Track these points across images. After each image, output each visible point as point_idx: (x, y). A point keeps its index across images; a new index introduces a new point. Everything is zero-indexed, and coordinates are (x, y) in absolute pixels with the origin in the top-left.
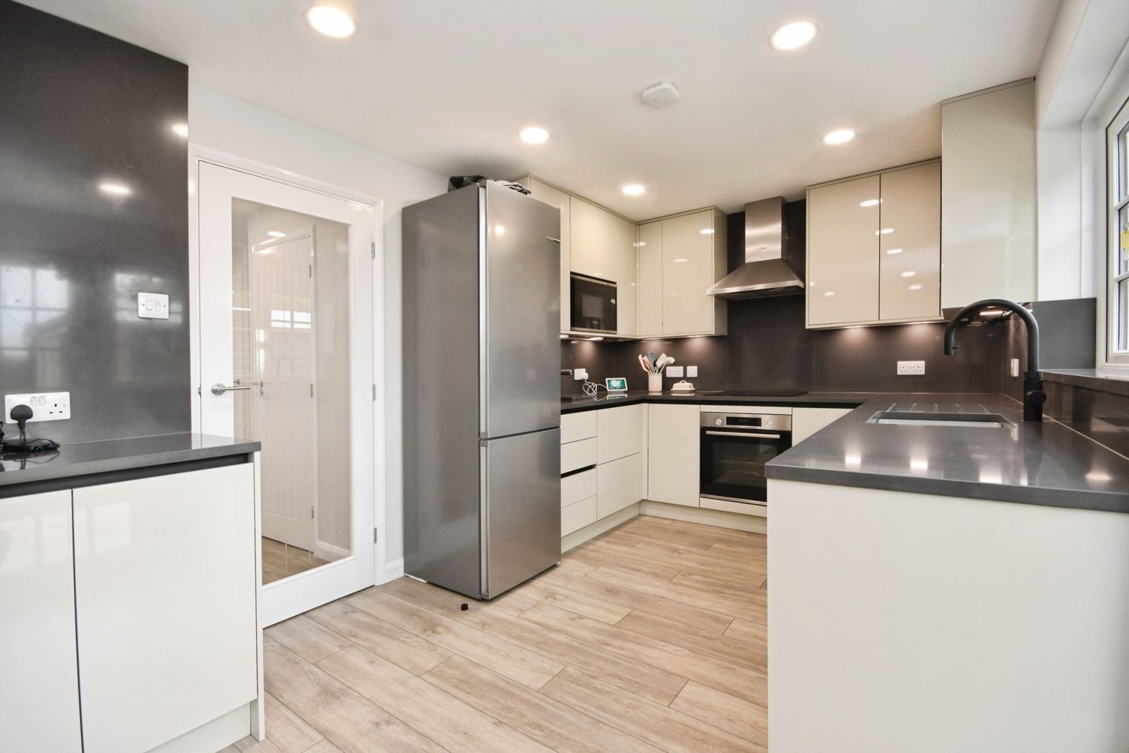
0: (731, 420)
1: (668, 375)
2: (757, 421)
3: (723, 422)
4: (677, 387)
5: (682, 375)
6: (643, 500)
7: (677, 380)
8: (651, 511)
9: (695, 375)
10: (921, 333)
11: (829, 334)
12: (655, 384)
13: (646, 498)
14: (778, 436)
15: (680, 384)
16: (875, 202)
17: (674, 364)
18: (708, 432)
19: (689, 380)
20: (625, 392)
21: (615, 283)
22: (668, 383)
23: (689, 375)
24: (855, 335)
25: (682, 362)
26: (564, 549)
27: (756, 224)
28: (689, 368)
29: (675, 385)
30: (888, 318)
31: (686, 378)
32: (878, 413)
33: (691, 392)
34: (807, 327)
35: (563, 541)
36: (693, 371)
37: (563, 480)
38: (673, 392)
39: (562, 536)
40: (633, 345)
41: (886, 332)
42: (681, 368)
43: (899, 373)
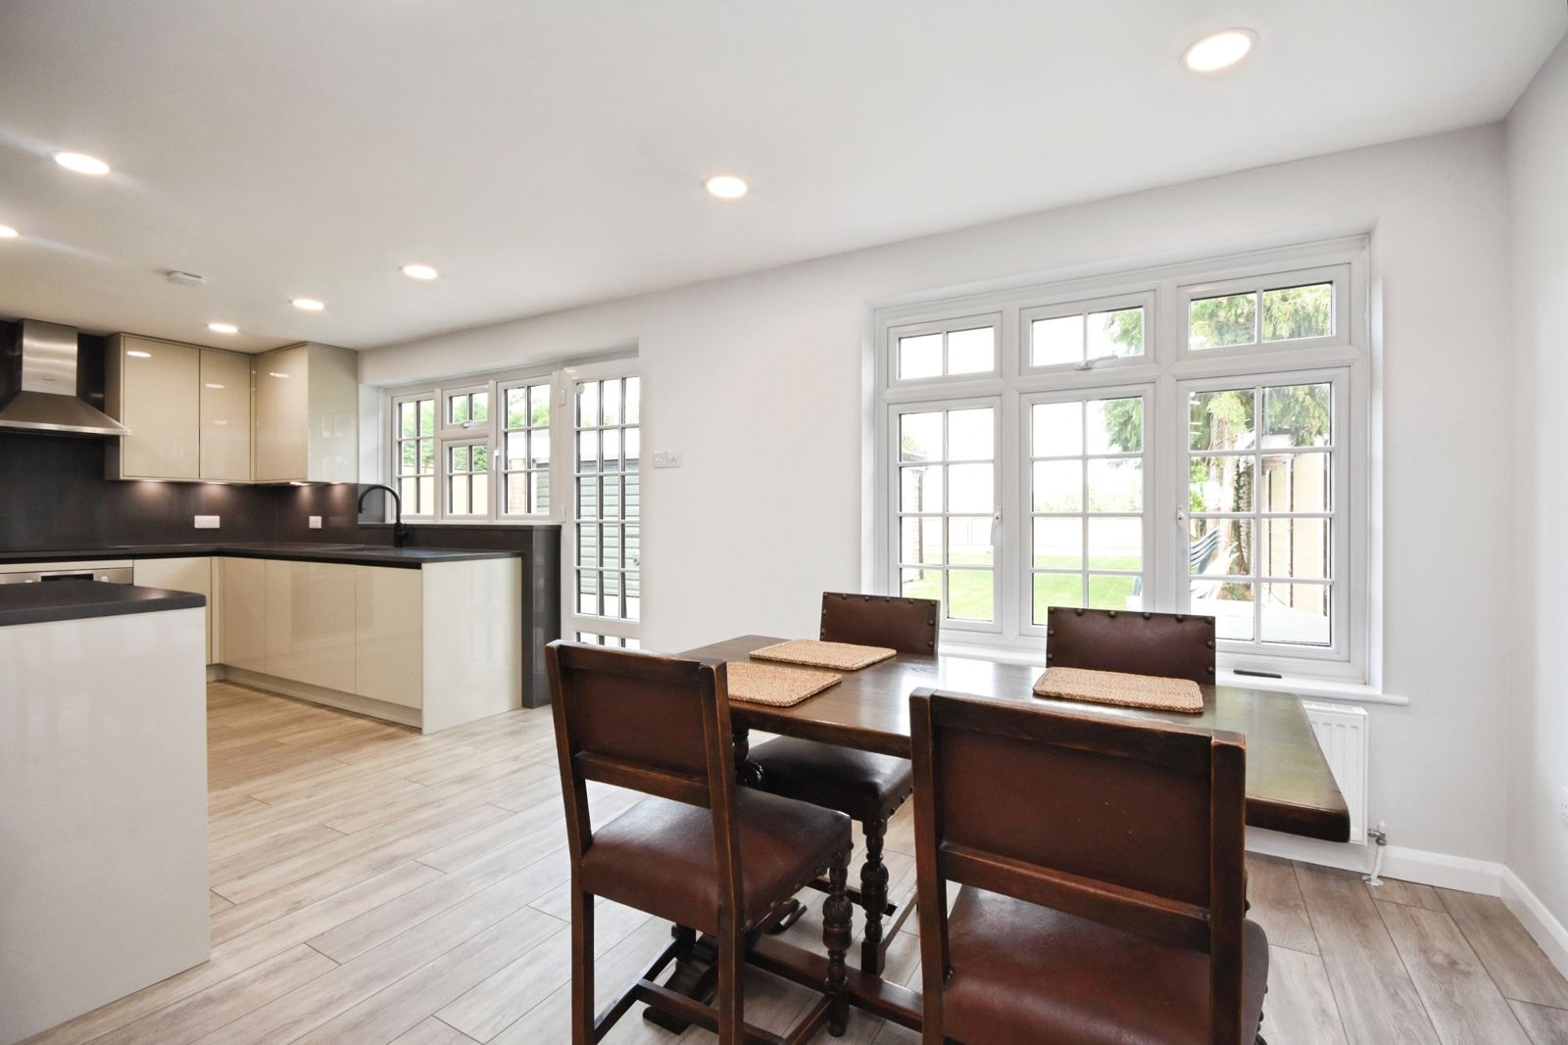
2: (89, 577)
10: (213, 491)
11: (133, 484)
24: (151, 488)
34: (120, 477)
41: (183, 489)
43: (197, 526)
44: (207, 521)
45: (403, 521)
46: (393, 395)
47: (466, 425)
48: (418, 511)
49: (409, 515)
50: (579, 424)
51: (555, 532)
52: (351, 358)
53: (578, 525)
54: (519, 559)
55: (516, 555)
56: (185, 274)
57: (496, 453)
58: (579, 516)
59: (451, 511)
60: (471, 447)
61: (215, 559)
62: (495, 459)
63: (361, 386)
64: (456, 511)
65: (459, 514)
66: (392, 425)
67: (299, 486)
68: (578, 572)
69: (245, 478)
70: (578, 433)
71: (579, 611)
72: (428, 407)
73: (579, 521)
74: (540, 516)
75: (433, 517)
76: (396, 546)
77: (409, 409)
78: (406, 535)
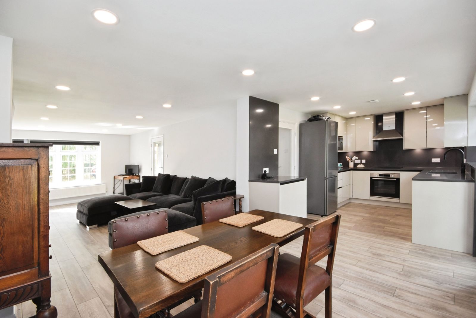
0: (380, 175)
1: (355, 162)
2: (389, 175)
3: (377, 176)
4: (359, 166)
5: (360, 162)
6: (351, 198)
7: (359, 164)
8: (353, 201)
9: (365, 162)
10: (439, 151)
11: (411, 150)
12: (351, 165)
13: (352, 197)
14: (396, 179)
16: (425, 111)
17: (358, 159)
18: (373, 178)
19: (363, 164)
20: (342, 167)
21: (342, 137)
22: (356, 165)
23: (362, 162)
24: (418, 151)
25: (360, 158)
26: (338, 207)
28: (362, 160)
30: (429, 147)
31: (361, 163)
32: (428, 172)
33: (364, 167)
34: (404, 149)
35: (338, 205)
36: (364, 161)
37: (338, 189)
38: (357, 167)
39: (338, 203)
40: (345, 153)
41: (428, 150)
42: (360, 160)
43: (432, 162)
44: (436, 160)
52: (465, 98)
63: (469, 107)
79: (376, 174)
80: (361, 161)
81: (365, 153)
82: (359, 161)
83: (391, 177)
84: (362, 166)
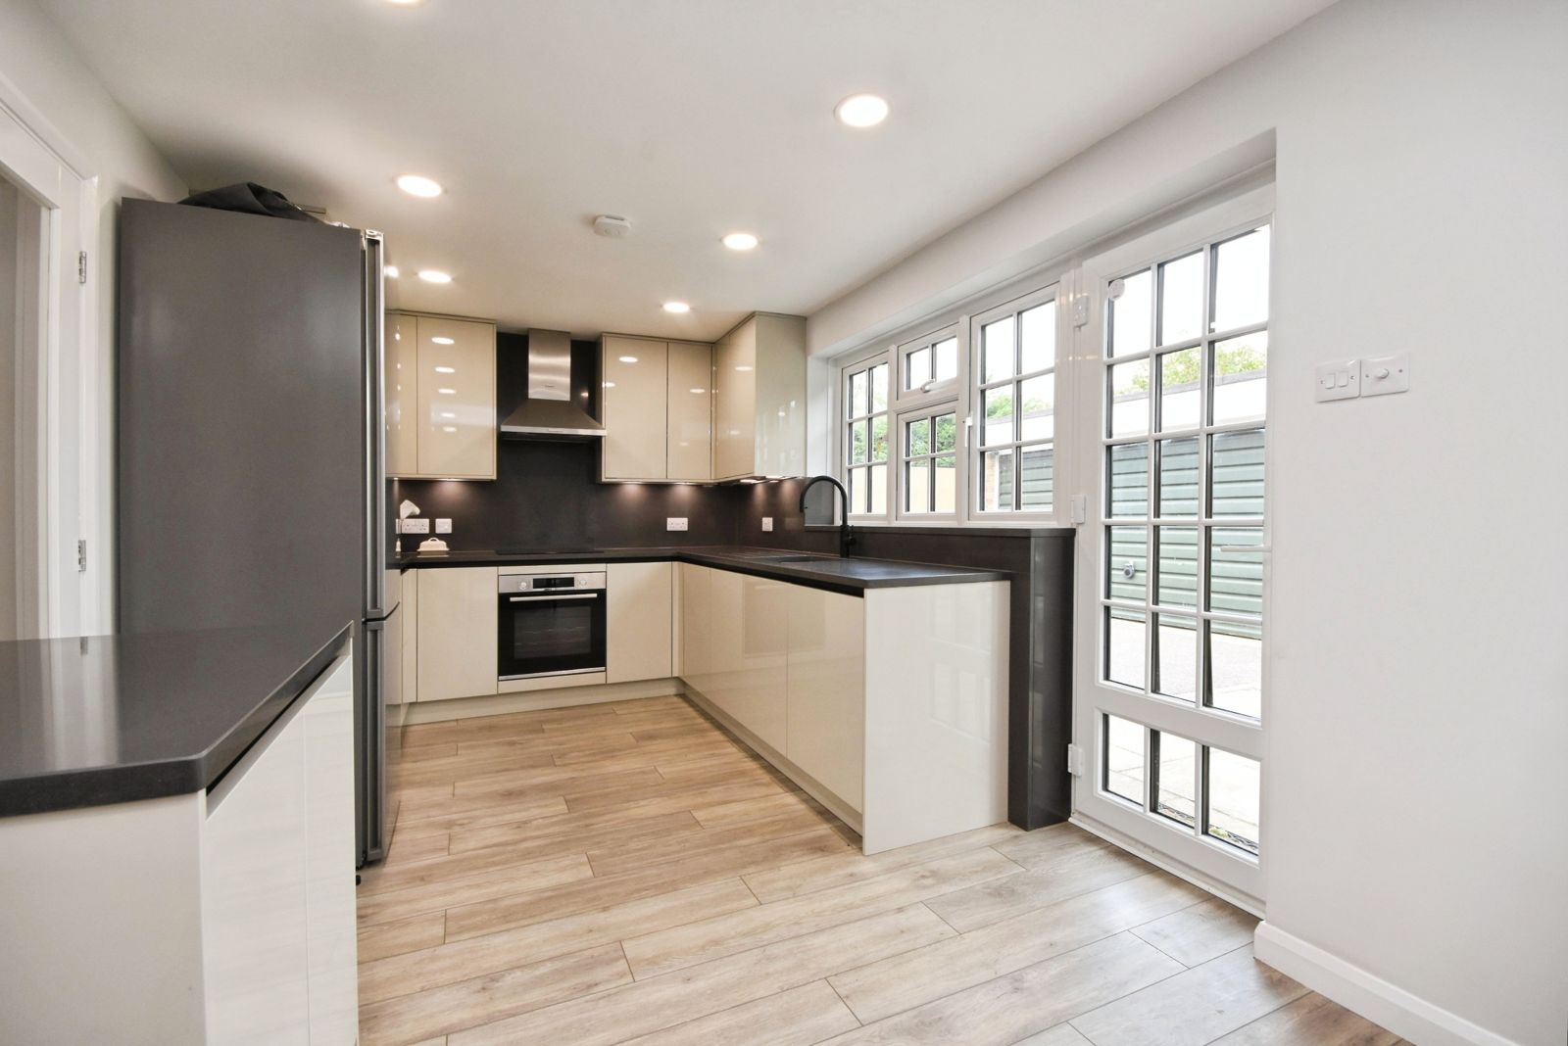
0: (537, 583)
1: (408, 531)
2: (570, 582)
3: (528, 586)
4: (425, 546)
5: (427, 531)
7: (424, 537)
8: (419, 719)
9: (449, 530)
10: (683, 492)
11: (614, 486)
13: (415, 700)
14: (595, 595)
15: (429, 542)
17: (419, 517)
18: (512, 599)
19: (442, 537)
22: (410, 542)
23: (439, 530)
24: (632, 491)
25: (429, 512)
27: (541, 352)
28: (438, 521)
29: (423, 544)
31: (433, 533)
33: (447, 553)
34: (604, 480)
36: (444, 525)
38: (419, 553)
41: (658, 490)
42: (426, 521)
43: (669, 529)
44: (677, 524)
45: (850, 523)
46: (844, 365)
47: (927, 388)
48: (869, 509)
49: (859, 515)
50: (1110, 354)
51: (1065, 539)
52: (798, 326)
53: (1108, 528)
54: (1007, 584)
55: (1003, 577)
56: (608, 217)
57: (969, 422)
58: (1109, 514)
59: (908, 509)
60: (933, 418)
61: (676, 564)
62: (967, 428)
63: (809, 359)
64: (913, 510)
65: (918, 513)
66: (843, 404)
67: (755, 484)
68: (1107, 609)
69: (707, 477)
70: (1110, 367)
71: (1107, 677)
72: (882, 373)
73: (1109, 521)
74: (1038, 514)
75: (886, 517)
76: (842, 556)
77: (860, 381)
78: (853, 542)
79: (521, 578)
80: (432, 526)
81: (450, 490)
82: (422, 526)
83: (577, 587)
84: (440, 546)
